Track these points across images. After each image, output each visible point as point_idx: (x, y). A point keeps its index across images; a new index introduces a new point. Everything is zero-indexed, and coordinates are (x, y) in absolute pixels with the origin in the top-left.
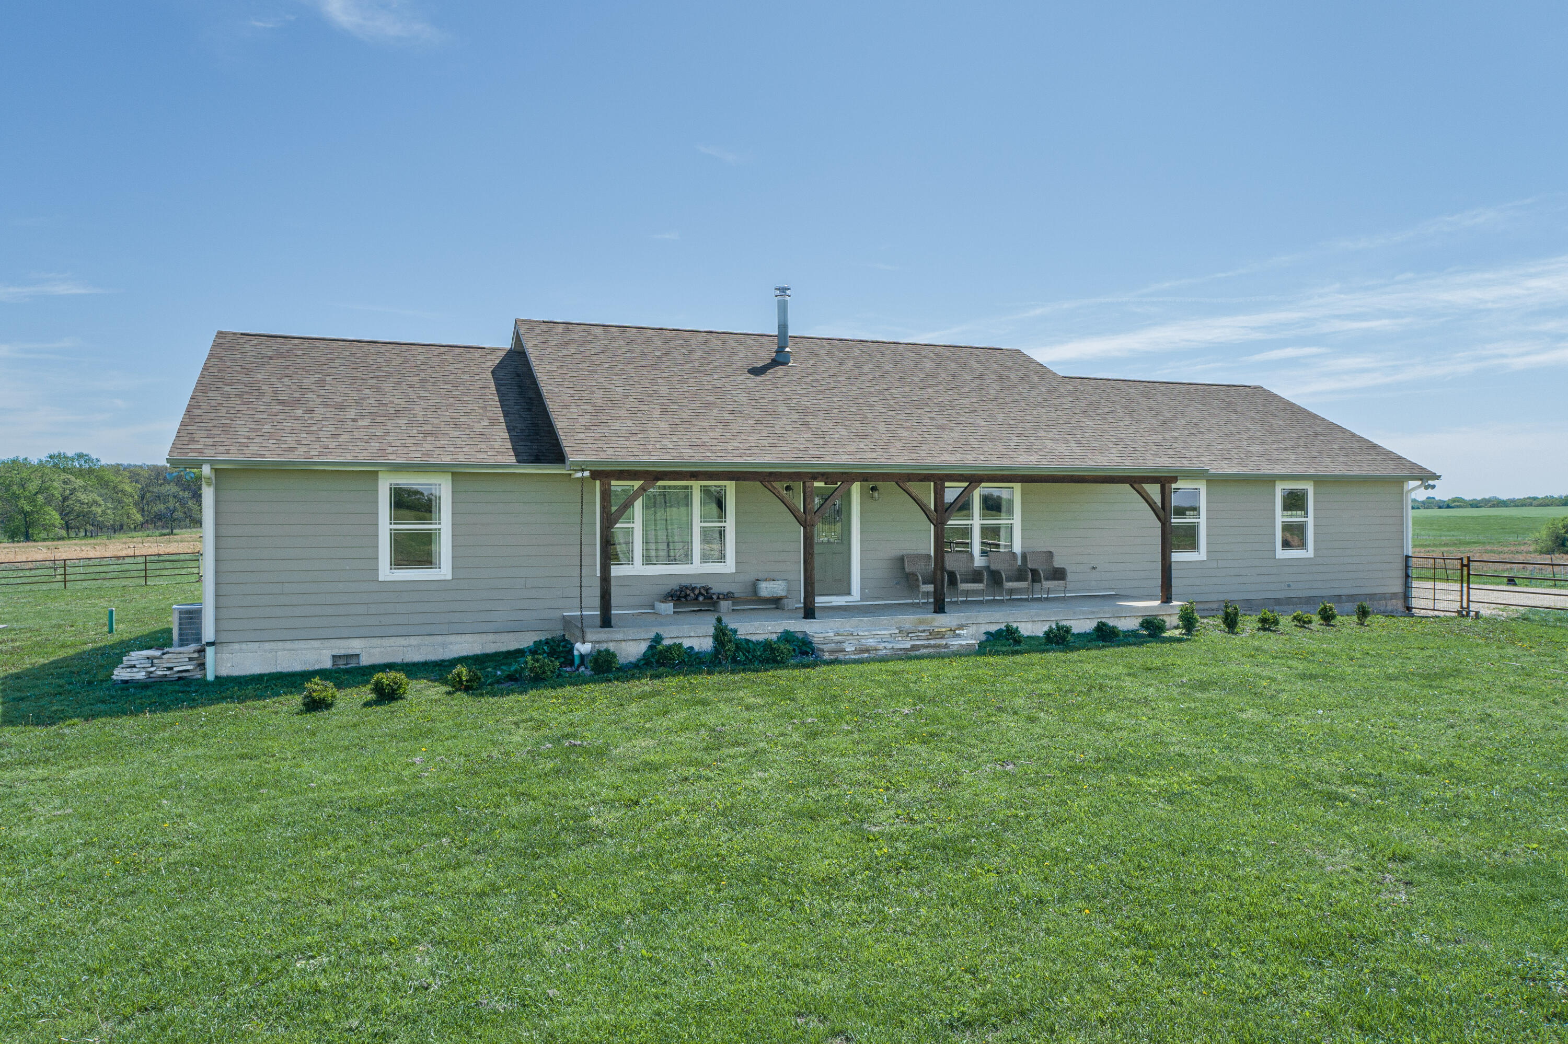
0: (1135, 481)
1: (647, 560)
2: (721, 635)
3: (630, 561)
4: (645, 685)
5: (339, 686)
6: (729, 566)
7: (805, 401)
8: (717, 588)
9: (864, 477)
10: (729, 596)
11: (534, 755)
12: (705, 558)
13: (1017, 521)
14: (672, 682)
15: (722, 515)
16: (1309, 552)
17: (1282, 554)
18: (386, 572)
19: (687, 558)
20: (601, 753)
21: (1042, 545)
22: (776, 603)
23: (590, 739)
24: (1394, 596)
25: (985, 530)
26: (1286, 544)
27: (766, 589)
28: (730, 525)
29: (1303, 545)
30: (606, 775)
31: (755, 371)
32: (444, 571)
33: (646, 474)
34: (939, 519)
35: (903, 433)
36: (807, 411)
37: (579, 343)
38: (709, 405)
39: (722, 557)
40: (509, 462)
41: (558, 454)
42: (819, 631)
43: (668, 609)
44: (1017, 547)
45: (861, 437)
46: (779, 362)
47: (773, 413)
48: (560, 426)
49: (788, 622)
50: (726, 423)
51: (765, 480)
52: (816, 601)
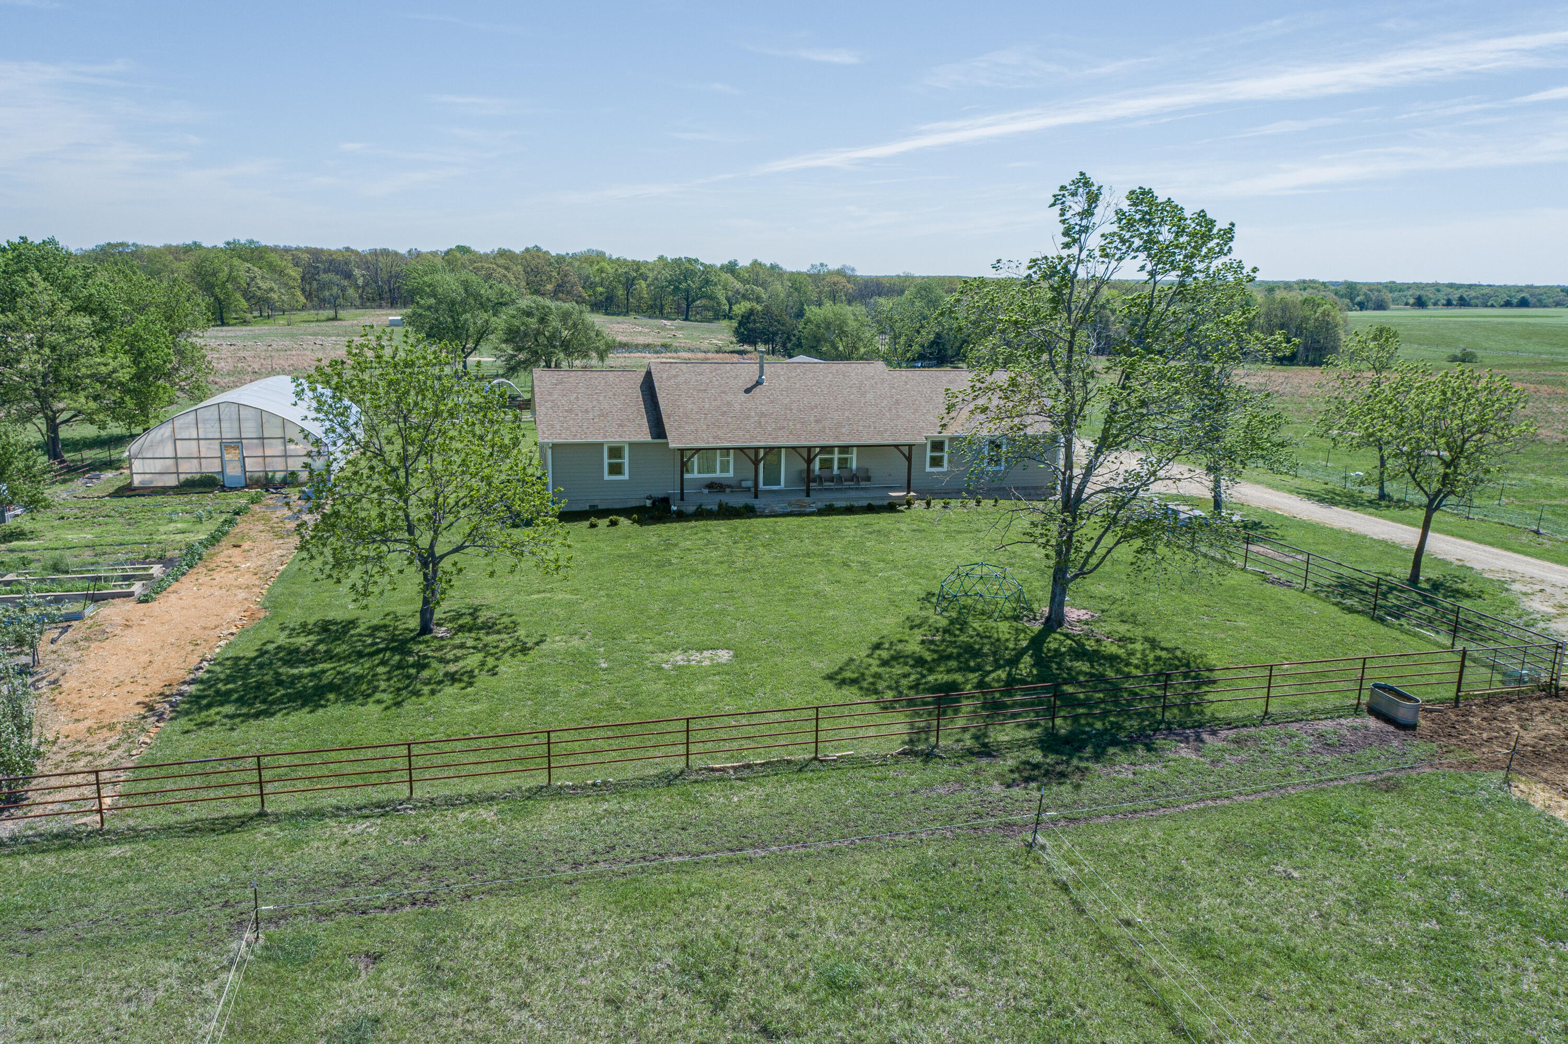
0: (898, 447)
1: (699, 472)
2: (722, 504)
3: (693, 472)
4: (694, 523)
5: (599, 518)
6: (731, 474)
7: (764, 410)
8: (725, 483)
9: (785, 448)
10: (729, 486)
11: (659, 545)
12: (722, 471)
13: (854, 456)
14: (703, 522)
15: (727, 459)
16: (1002, 468)
17: (987, 468)
18: (607, 477)
19: (715, 472)
20: (676, 545)
21: (864, 467)
22: (748, 489)
23: (674, 541)
25: (840, 459)
27: (744, 484)
28: (731, 462)
30: (677, 551)
31: (748, 391)
32: (626, 476)
33: (698, 450)
34: (809, 461)
35: (798, 426)
36: (763, 415)
37: (675, 376)
38: (723, 414)
39: (728, 471)
40: (648, 439)
41: (665, 437)
42: (758, 503)
43: (706, 491)
44: (854, 466)
45: (780, 429)
46: (759, 383)
47: (748, 417)
48: (667, 427)
49: (748, 500)
50: (728, 424)
51: (741, 449)
52: (761, 486)
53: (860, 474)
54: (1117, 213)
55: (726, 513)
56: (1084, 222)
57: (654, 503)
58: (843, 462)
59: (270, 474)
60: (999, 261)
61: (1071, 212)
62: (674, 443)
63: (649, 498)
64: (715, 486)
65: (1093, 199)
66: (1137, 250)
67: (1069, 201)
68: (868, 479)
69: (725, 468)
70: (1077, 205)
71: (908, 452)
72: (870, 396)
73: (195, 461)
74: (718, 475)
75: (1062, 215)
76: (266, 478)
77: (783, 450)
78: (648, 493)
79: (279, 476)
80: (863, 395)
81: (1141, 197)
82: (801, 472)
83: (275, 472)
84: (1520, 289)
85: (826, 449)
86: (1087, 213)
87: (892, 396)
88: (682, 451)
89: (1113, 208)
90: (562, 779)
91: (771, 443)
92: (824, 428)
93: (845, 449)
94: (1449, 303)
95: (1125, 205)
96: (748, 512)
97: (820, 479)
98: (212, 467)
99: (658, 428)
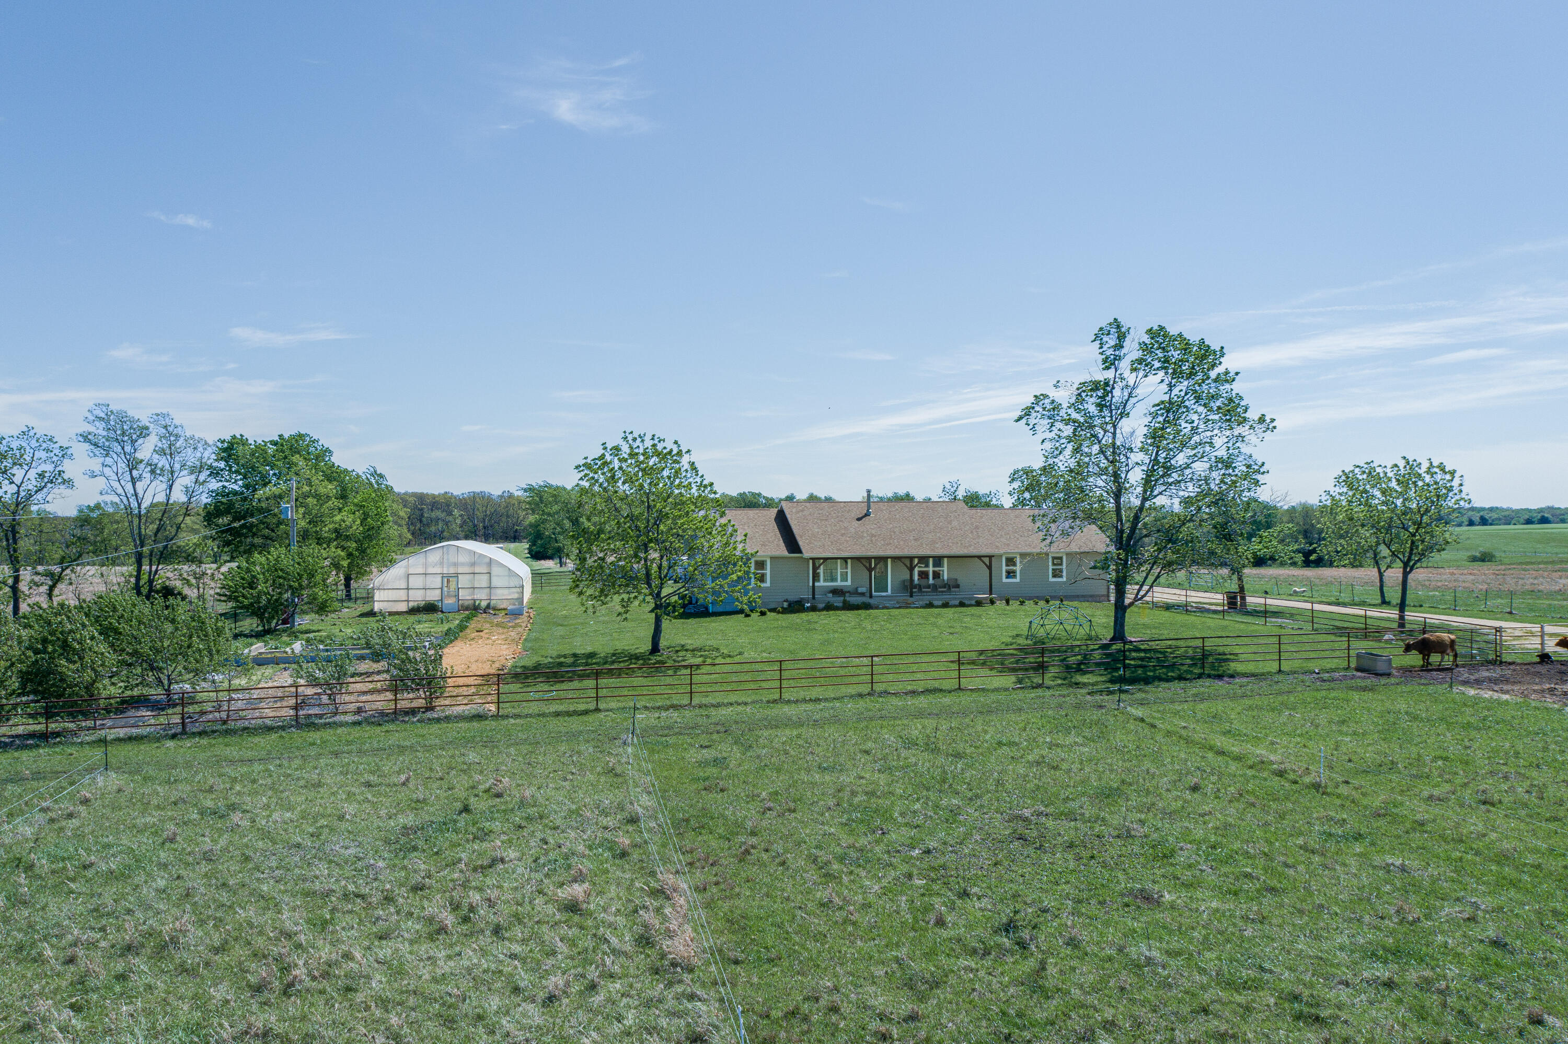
0: (979, 557)
1: (825, 580)
2: (845, 602)
3: (820, 582)
4: (825, 612)
6: (849, 583)
7: (873, 532)
8: (845, 590)
9: (891, 558)
10: (849, 592)
12: (841, 581)
13: (946, 568)
14: (831, 612)
15: (846, 568)
16: (1064, 579)
17: (1052, 579)
19: (836, 580)
21: (954, 576)
22: (863, 594)
24: (1103, 596)
25: (934, 572)
26: (1054, 576)
27: (860, 590)
28: (849, 570)
29: (1061, 576)
31: (859, 519)
32: (768, 583)
33: (825, 559)
34: (911, 569)
35: (902, 543)
36: (873, 536)
37: (802, 511)
38: (842, 535)
39: (847, 581)
40: (785, 553)
41: (800, 551)
42: (872, 601)
43: (831, 595)
44: (946, 577)
45: (888, 544)
46: (867, 515)
47: (862, 537)
48: (801, 543)
49: (866, 599)
50: (847, 541)
51: (858, 559)
52: (874, 593)
53: (951, 583)
54: (1140, 344)
55: (848, 607)
56: (1117, 353)
57: (790, 605)
58: (936, 575)
59: (477, 603)
60: (1058, 382)
61: (1108, 345)
62: (807, 554)
63: (786, 601)
64: (836, 592)
65: (1121, 337)
66: (1158, 369)
67: (1105, 339)
68: (958, 586)
69: (844, 579)
70: (1111, 341)
71: (988, 561)
72: (955, 523)
73: (422, 592)
74: (839, 583)
75: (1101, 348)
76: (474, 605)
77: (889, 560)
78: (785, 598)
79: (484, 604)
80: (950, 522)
81: (1158, 334)
82: (904, 581)
83: (481, 600)
84: (1541, 510)
85: (923, 559)
86: (1119, 346)
87: (972, 524)
88: (813, 559)
89: (1137, 341)
90: (786, 696)
91: (881, 553)
92: (922, 544)
93: (938, 560)
94: (1471, 523)
95: (1146, 339)
96: (867, 607)
97: (920, 587)
98: (433, 596)
99: (792, 545)
